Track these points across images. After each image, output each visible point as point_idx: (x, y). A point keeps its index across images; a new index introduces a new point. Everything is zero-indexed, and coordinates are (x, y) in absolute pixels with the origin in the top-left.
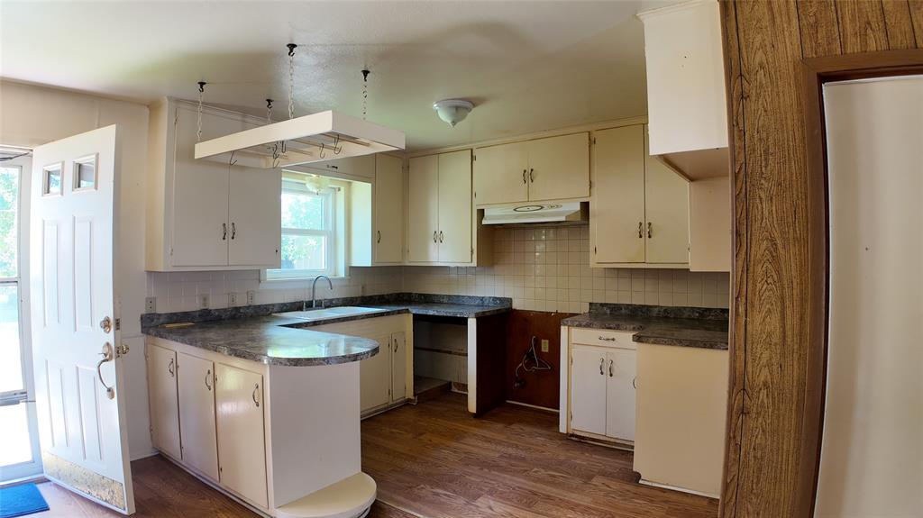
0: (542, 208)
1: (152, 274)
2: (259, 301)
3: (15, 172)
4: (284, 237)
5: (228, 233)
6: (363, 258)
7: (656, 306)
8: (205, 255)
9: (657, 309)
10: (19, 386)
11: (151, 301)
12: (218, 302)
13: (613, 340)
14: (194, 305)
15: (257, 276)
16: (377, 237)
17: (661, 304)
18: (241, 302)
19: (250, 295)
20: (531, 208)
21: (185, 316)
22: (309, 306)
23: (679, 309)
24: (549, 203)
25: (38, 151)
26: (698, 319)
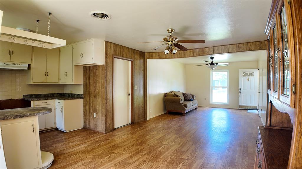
0: (15, 64)
7: (42, 94)
9: (42, 95)
13: (46, 102)
17: (43, 93)
20: (11, 64)
23: (48, 94)
24: (18, 63)
26: (52, 96)
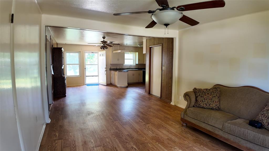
1: (111, 64)
2: (123, 68)
3: (97, 54)
4: (125, 60)
5: (118, 60)
6: (137, 63)
8: (116, 62)
10: (97, 75)
11: (111, 67)
12: (118, 68)
14: (115, 68)
15: (123, 65)
16: (139, 60)
18: (121, 68)
19: (122, 67)
21: (114, 69)
22: (129, 69)
25: (99, 52)
